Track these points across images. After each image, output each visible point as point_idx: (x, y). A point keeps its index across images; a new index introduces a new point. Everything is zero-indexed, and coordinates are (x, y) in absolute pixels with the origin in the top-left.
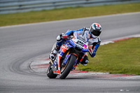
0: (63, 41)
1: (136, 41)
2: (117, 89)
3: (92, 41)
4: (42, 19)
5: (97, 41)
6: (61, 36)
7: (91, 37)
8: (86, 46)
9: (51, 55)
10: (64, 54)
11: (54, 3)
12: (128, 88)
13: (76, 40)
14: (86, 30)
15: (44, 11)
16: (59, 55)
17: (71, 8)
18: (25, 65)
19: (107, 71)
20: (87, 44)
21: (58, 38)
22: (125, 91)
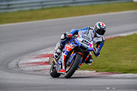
0: (67, 40)
1: (122, 40)
2: (103, 87)
3: (96, 40)
4: (30, 18)
5: (101, 40)
6: (65, 35)
7: (95, 36)
8: (91, 45)
9: (55, 54)
10: (69, 53)
11: (42, 2)
12: (115, 86)
13: (81, 39)
14: (90, 29)
15: (32, 10)
16: (64, 54)
17: (58, 7)
18: (13, 64)
19: (94, 69)
20: (92, 43)
21: (63, 37)
22: (111, 89)
